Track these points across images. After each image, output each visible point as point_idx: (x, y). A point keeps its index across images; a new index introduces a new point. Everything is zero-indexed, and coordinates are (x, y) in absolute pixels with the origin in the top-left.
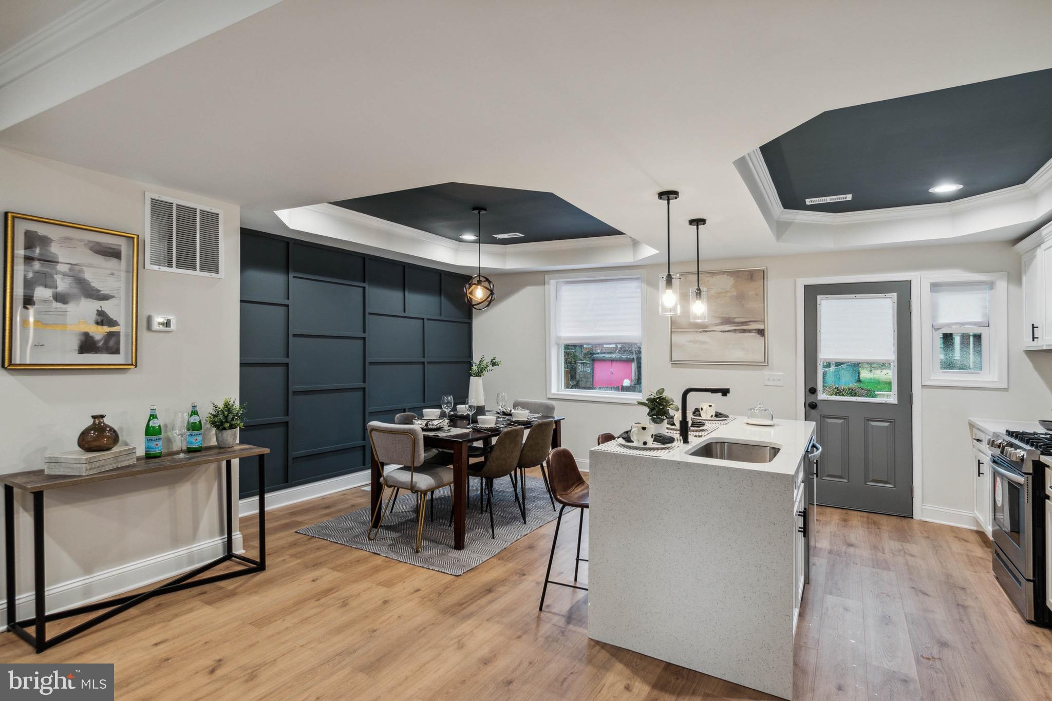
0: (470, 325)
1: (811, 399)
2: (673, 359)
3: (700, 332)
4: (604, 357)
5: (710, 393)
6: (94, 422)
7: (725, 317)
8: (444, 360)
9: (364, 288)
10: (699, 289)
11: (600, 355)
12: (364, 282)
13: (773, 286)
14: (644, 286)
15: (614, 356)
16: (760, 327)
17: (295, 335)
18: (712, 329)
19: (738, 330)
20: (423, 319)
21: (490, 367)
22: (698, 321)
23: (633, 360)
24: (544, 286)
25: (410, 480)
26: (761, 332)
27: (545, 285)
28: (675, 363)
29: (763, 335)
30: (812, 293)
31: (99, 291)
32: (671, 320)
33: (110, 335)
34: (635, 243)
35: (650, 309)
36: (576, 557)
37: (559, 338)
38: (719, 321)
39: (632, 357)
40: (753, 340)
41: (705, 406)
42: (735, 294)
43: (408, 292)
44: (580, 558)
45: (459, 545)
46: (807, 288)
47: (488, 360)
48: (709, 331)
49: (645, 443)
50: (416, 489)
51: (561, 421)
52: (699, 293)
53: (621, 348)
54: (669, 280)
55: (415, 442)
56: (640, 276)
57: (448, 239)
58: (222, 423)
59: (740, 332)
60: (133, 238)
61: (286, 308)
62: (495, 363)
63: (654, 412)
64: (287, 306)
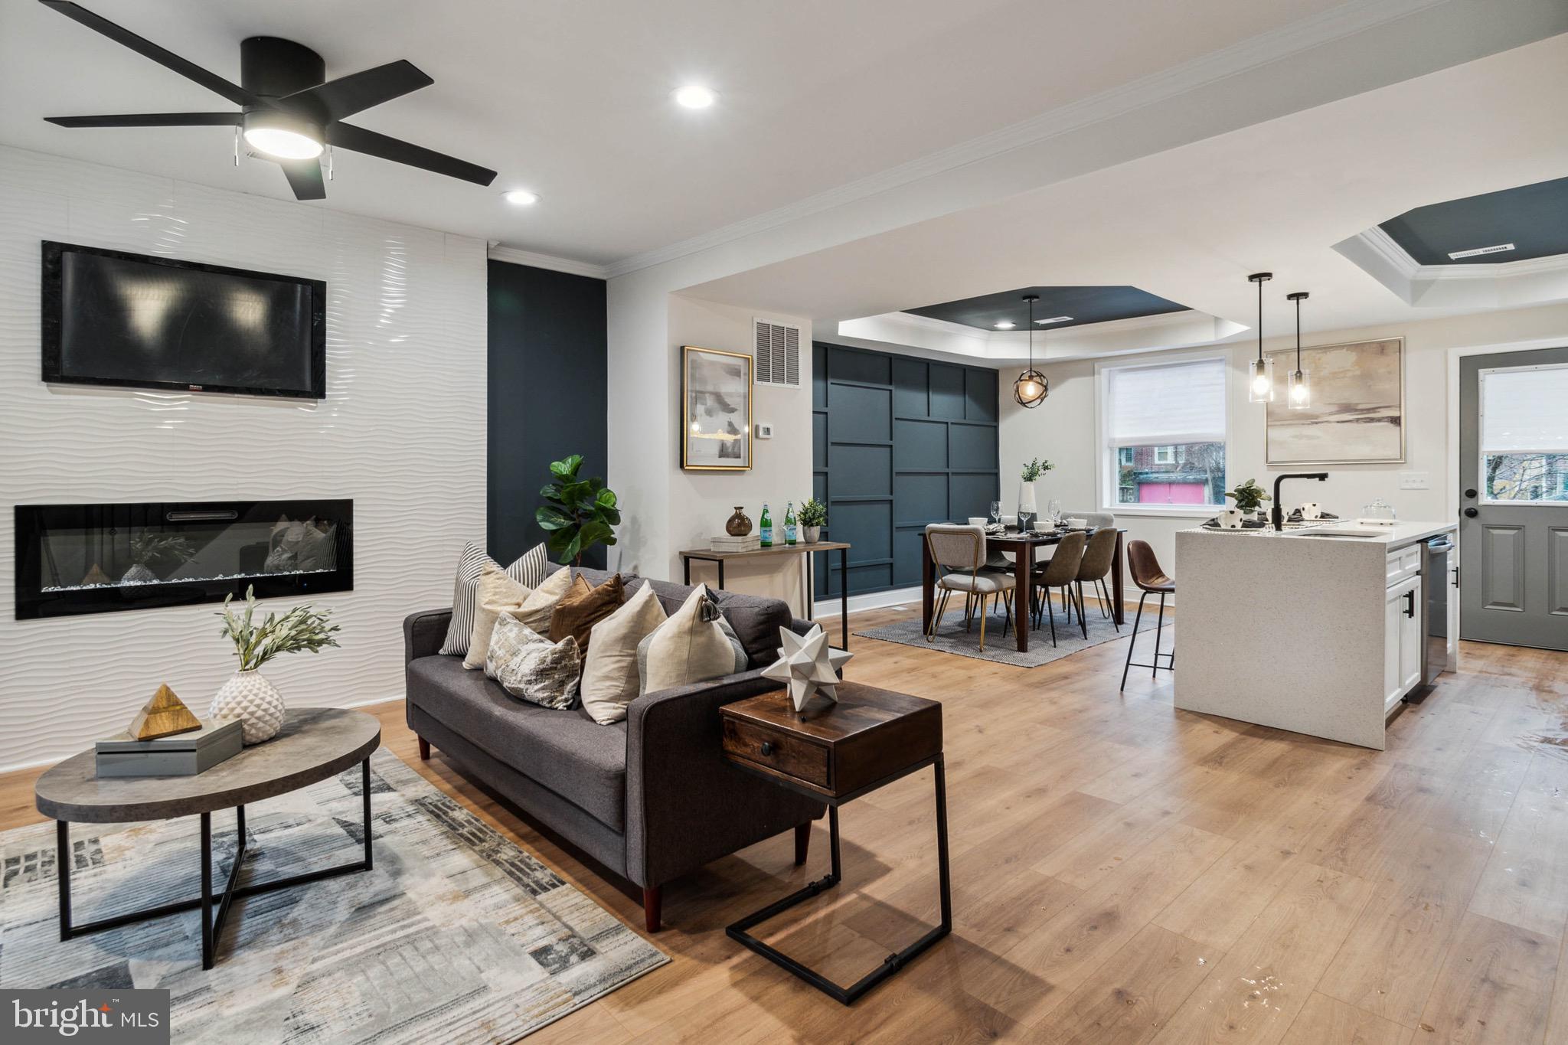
0: (996, 428)
1: (1470, 504)
2: (1270, 460)
3: (1309, 424)
4: (1157, 478)
5: (1306, 479)
6: (735, 512)
7: (1342, 404)
8: (971, 471)
9: (891, 391)
10: (1299, 372)
11: (1151, 475)
12: (891, 384)
13: (1413, 361)
14: (1230, 369)
15: (1173, 476)
16: (1395, 413)
17: (833, 444)
18: (1324, 419)
19: (1362, 419)
20: (947, 423)
21: (1042, 471)
22: (1299, 408)
23: (1206, 481)
25: (972, 582)
26: (1396, 421)
27: (1094, 376)
29: (1400, 424)
30: (1471, 368)
31: (729, 405)
32: (1267, 409)
33: (736, 441)
34: (1217, 320)
35: (1236, 399)
36: (1155, 652)
37: (1114, 440)
38: (1334, 409)
39: (1204, 477)
40: (1385, 433)
41: (1308, 506)
42: (1358, 373)
43: (933, 393)
44: (1158, 666)
45: (1022, 648)
46: (1463, 360)
47: (1040, 463)
48: (1322, 422)
49: (1233, 526)
50: (977, 590)
51: (1123, 533)
52: (1299, 375)
53: (1185, 464)
54: (1261, 365)
55: (978, 542)
56: (1223, 357)
57: (981, 330)
58: (811, 520)
59: (1365, 422)
60: (749, 359)
61: (825, 416)
62: (1047, 467)
63: (1243, 503)
64: (826, 413)
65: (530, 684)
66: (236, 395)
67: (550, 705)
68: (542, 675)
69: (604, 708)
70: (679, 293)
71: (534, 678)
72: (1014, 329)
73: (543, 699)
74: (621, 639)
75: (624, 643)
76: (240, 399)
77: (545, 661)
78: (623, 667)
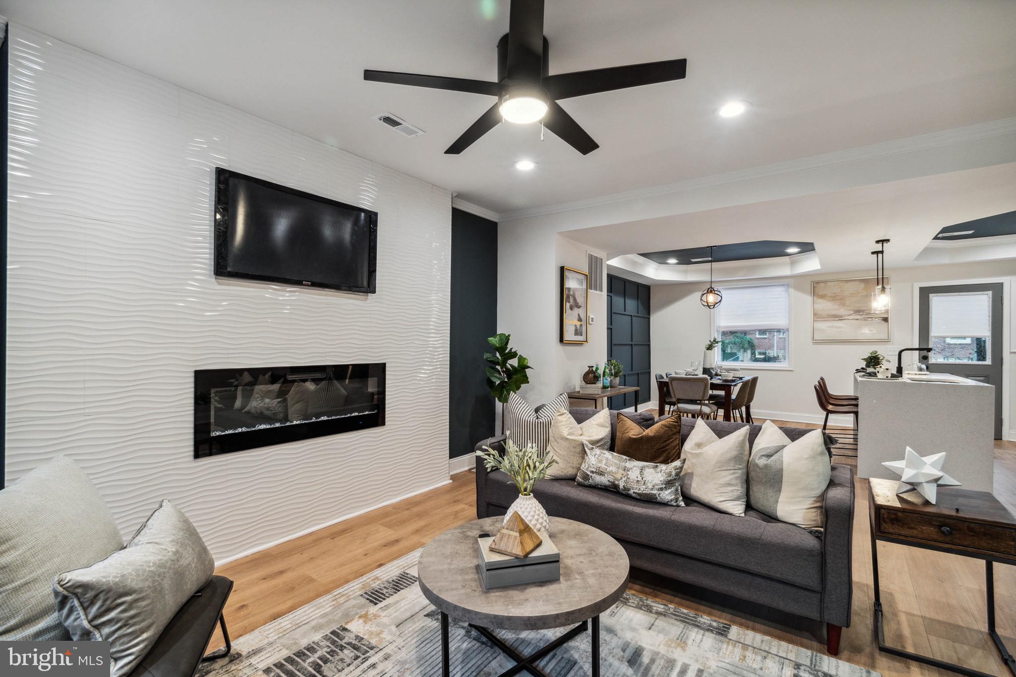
3: (837, 320)
6: (589, 369)
7: (856, 310)
8: (640, 343)
12: (612, 293)
16: (884, 316)
18: (847, 318)
19: (867, 318)
20: (631, 316)
28: (816, 343)
29: (887, 322)
30: (925, 293)
37: (719, 327)
40: (879, 326)
42: (865, 294)
43: (626, 298)
48: (843, 319)
49: (887, 377)
55: (706, 385)
59: (869, 320)
65: (662, 490)
66: (326, 290)
67: (676, 504)
68: (669, 484)
69: (734, 505)
70: (561, 234)
71: (664, 486)
72: (678, 264)
73: (671, 501)
74: (734, 458)
75: (735, 461)
76: (328, 292)
77: (671, 475)
78: (738, 477)
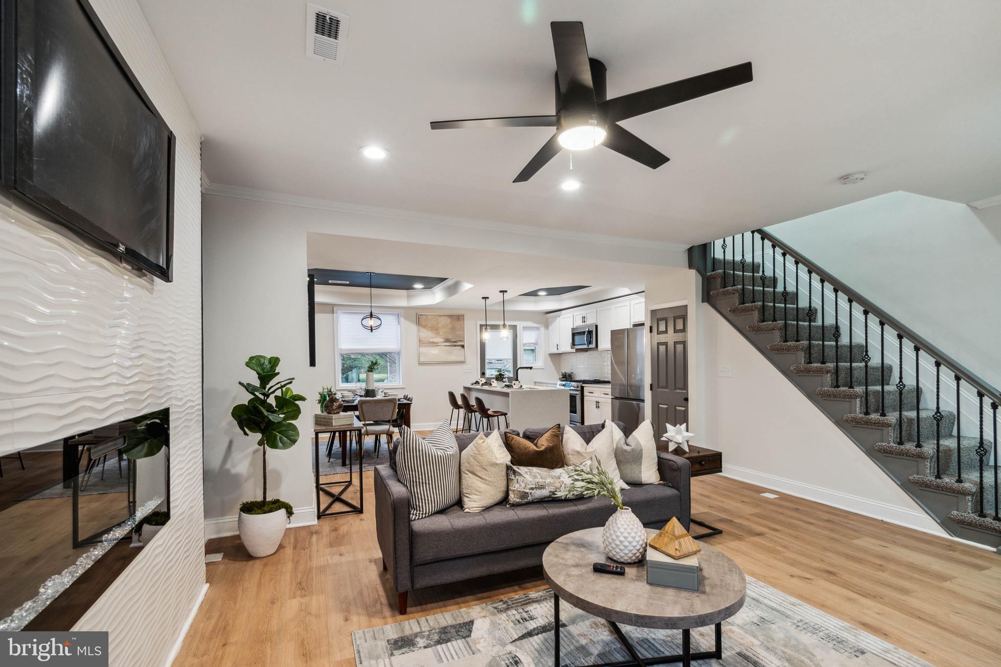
2: (421, 360)
3: (434, 346)
13: (467, 323)
18: (440, 344)
24: (330, 315)
26: (463, 346)
27: (333, 313)
28: (421, 364)
29: (464, 348)
37: (341, 350)
38: (443, 340)
46: (481, 326)
48: (439, 346)
